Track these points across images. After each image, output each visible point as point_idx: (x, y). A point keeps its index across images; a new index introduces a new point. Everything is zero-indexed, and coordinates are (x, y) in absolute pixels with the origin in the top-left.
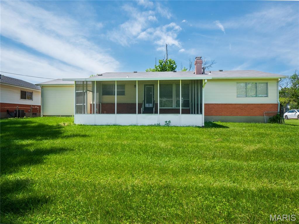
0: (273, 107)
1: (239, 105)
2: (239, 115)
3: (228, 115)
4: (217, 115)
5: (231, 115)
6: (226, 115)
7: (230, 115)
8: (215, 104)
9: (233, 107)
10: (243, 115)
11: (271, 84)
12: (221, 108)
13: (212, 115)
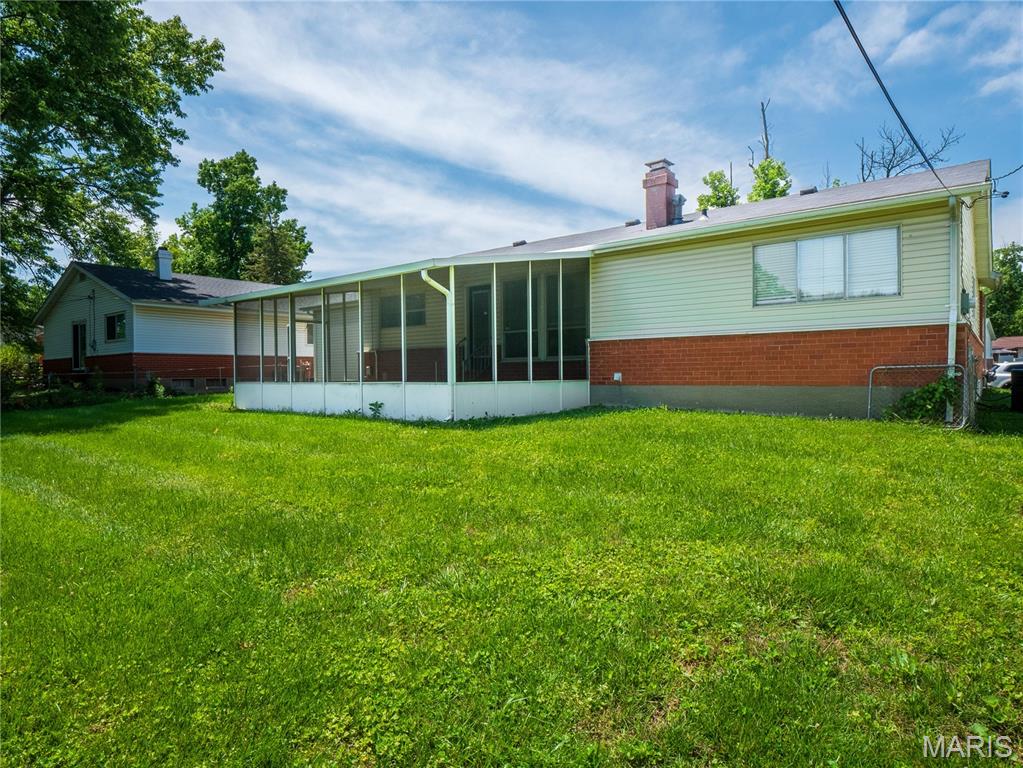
0: (921, 343)
1: (759, 341)
2: (762, 384)
3: (715, 383)
4: (674, 384)
5: (728, 384)
6: (709, 383)
7: (722, 384)
8: (666, 339)
9: (736, 349)
10: (777, 383)
11: (914, 234)
12: (690, 355)
13: (657, 384)
